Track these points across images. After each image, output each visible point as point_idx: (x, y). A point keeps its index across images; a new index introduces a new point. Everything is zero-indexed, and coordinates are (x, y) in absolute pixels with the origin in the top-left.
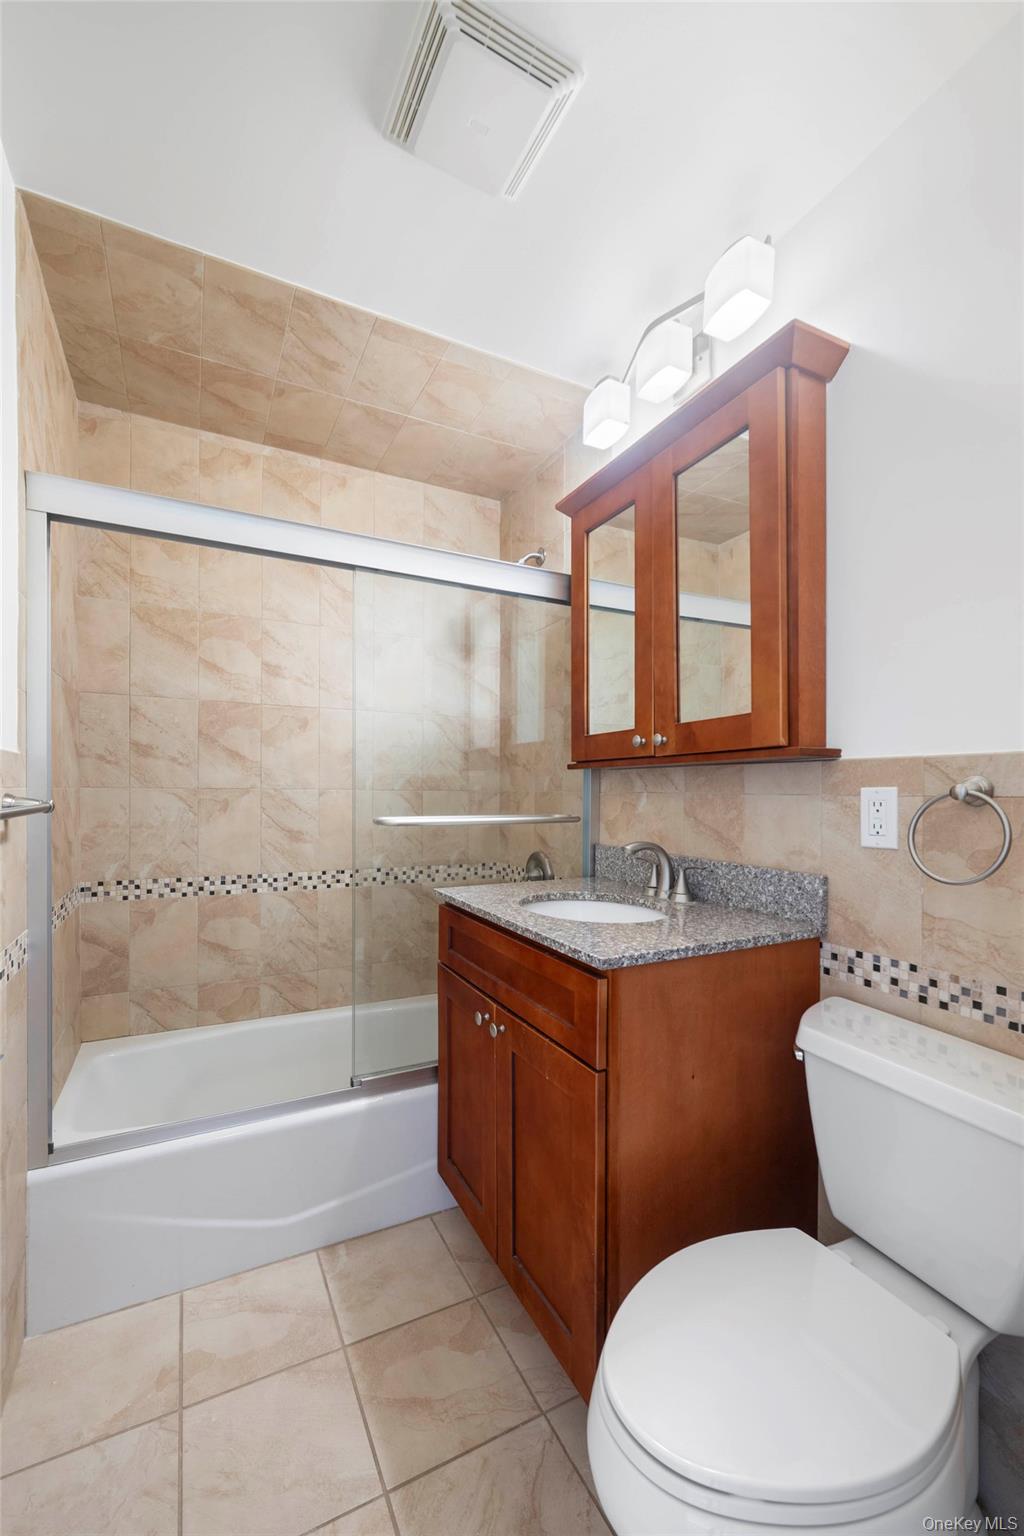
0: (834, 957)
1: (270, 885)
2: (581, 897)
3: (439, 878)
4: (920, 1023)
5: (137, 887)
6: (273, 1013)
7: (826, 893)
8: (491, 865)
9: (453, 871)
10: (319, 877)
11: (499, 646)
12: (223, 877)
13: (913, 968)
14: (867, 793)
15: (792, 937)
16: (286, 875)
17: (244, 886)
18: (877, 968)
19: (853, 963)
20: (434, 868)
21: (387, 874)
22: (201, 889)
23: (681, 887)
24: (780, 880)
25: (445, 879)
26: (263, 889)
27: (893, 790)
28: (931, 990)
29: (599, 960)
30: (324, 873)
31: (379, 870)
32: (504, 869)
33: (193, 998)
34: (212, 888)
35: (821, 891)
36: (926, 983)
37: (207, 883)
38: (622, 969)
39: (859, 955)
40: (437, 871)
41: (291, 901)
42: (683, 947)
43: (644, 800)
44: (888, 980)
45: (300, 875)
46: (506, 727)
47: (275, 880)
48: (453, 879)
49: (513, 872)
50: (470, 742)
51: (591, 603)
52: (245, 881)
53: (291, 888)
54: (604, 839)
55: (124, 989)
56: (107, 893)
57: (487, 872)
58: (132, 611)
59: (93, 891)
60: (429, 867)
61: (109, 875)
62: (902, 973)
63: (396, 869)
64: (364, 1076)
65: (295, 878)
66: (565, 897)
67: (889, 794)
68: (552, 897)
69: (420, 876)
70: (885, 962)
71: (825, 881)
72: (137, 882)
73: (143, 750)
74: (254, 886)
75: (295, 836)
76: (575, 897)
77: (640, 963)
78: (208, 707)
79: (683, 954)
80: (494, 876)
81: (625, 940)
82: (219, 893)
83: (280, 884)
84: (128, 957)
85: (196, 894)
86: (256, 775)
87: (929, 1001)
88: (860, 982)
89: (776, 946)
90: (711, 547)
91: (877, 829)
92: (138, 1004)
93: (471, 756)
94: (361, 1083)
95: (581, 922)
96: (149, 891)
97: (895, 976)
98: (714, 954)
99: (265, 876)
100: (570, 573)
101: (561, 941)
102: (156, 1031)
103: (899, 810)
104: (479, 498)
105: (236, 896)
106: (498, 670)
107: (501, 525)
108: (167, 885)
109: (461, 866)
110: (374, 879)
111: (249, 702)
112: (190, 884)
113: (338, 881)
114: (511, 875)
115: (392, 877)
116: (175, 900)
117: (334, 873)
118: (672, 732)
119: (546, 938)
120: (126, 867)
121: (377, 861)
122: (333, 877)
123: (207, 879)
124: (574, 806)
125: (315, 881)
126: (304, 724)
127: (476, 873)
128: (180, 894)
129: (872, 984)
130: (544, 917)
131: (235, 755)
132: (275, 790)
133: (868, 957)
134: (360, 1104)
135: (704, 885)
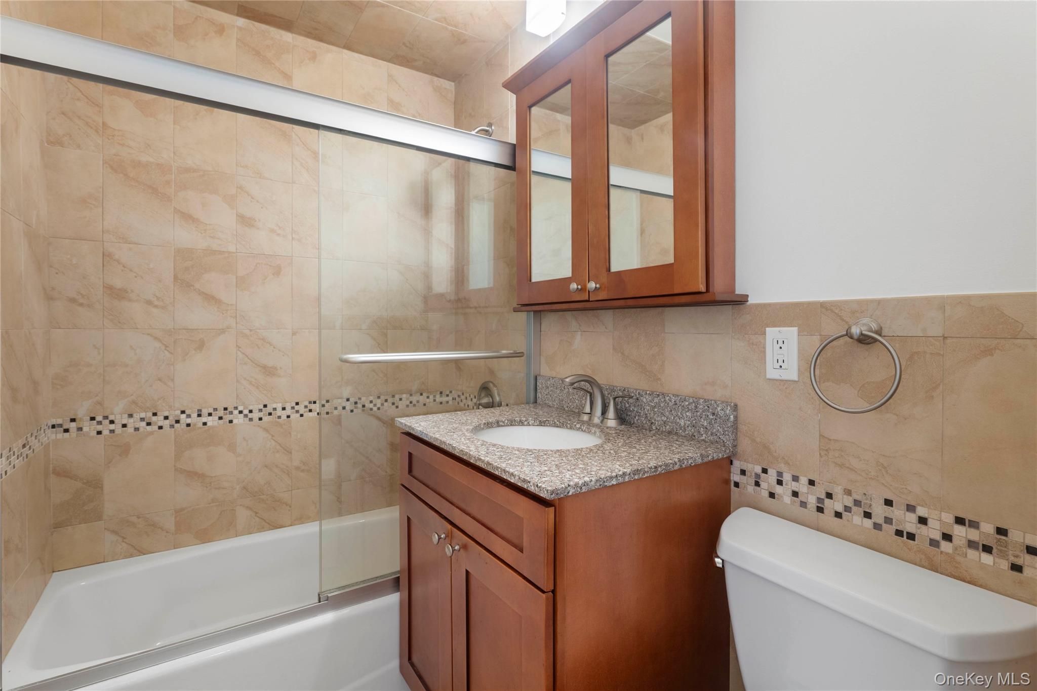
0: (743, 472)
1: (246, 416)
2: (526, 423)
3: (401, 405)
4: (818, 530)
5: (112, 422)
6: (249, 531)
7: (736, 417)
8: (448, 392)
9: (414, 399)
10: (293, 408)
11: (454, 206)
12: (200, 411)
13: (812, 483)
14: (772, 333)
15: (710, 458)
16: (261, 407)
17: (220, 418)
18: (780, 482)
19: (760, 478)
20: (397, 397)
21: (356, 403)
22: (178, 422)
23: (611, 413)
24: (696, 407)
25: (407, 406)
26: (239, 420)
27: (795, 330)
28: (827, 501)
29: (547, 491)
30: (297, 404)
31: (348, 400)
32: (459, 396)
33: (170, 524)
34: (189, 421)
35: (732, 417)
36: (823, 496)
37: (183, 416)
38: (567, 497)
39: (765, 471)
40: (401, 399)
41: (266, 430)
42: (621, 473)
43: (578, 337)
44: (790, 493)
45: (274, 406)
46: (460, 274)
47: (251, 411)
48: (415, 405)
49: (466, 398)
50: (429, 288)
51: (533, 169)
52: (221, 413)
53: (266, 419)
54: (545, 371)
55: (99, 518)
56: (80, 429)
57: (444, 399)
58: (105, 162)
59: (65, 427)
60: (393, 396)
61: (82, 412)
62: (802, 486)
63: (363, 399)
64: (330, 591)
65: (269, 409)
66: (512, 423)
67: (791, 333)
68: (501, 423)
69: (386, 404)
70: (787, 477)
71: (735, 408)
72: (111, 418)
73: (117, 294)
74: (230, 417)
75: (269, 371)
76: (521, 423)
77: (583, 491)
78: (183, 254)
79: (621, 480)
80: (450, 402)
81: (569, 468)
82: (195, 425)
83: (256, 415)
84: (102, 488)
85: (172, 426)
86: (231, 317)
87: (825, 511)
88: (765, 494)
89: (697, 466)
90: (626, 131)
91: (781, 363)
92: (115, 532)
93: (430, 300)
94: (327, 599)
95: (529, 450)
96: (124, 426)
97: (796, 490)
98: (647, 477)
99: (240, 408)
100: (515, 143)
101: (511, 471)
102: (131, 556)
103: (799, 347)
104: (435, 79)
105: (213, 427)
106: (453, 226)
107: (455, 103)
108: (142, 419)
109: (421, 394)
110: (344, 408)
111: (225, 250)
112: (166, 418)
113: (310, 411)
114: (464, 401)
115: (360, 406)
116: (152, 433)
117: (307, 403)
118: (604, 279)
119: (497, 468)
120: (100, 403)
121: (347, 392)
122: (306, 407)
123: (183, 412)
124: (519, 342)
125: (289, 411)
126: (278, 271)
127: (435, 400)
128: (157, 427)
129: (776, 496)
130: (494, 445)
131: (210, 298)
132: (251, 330)
133: (772, 473)
134: (327, 618)
135: (631, 411)
